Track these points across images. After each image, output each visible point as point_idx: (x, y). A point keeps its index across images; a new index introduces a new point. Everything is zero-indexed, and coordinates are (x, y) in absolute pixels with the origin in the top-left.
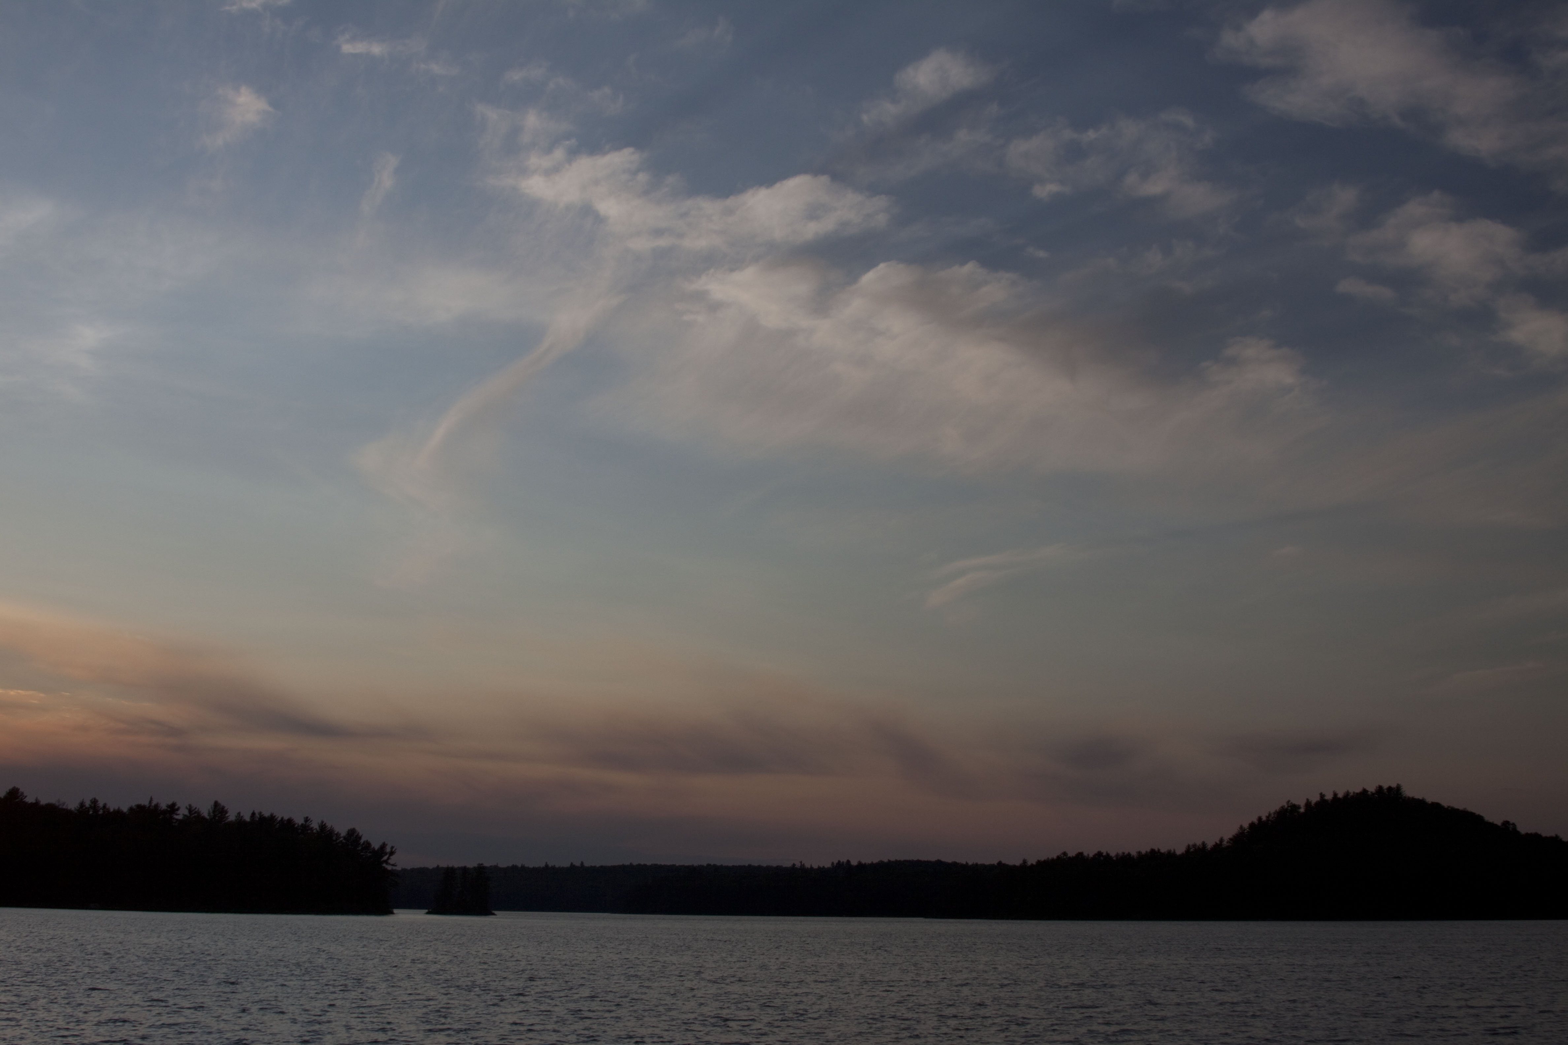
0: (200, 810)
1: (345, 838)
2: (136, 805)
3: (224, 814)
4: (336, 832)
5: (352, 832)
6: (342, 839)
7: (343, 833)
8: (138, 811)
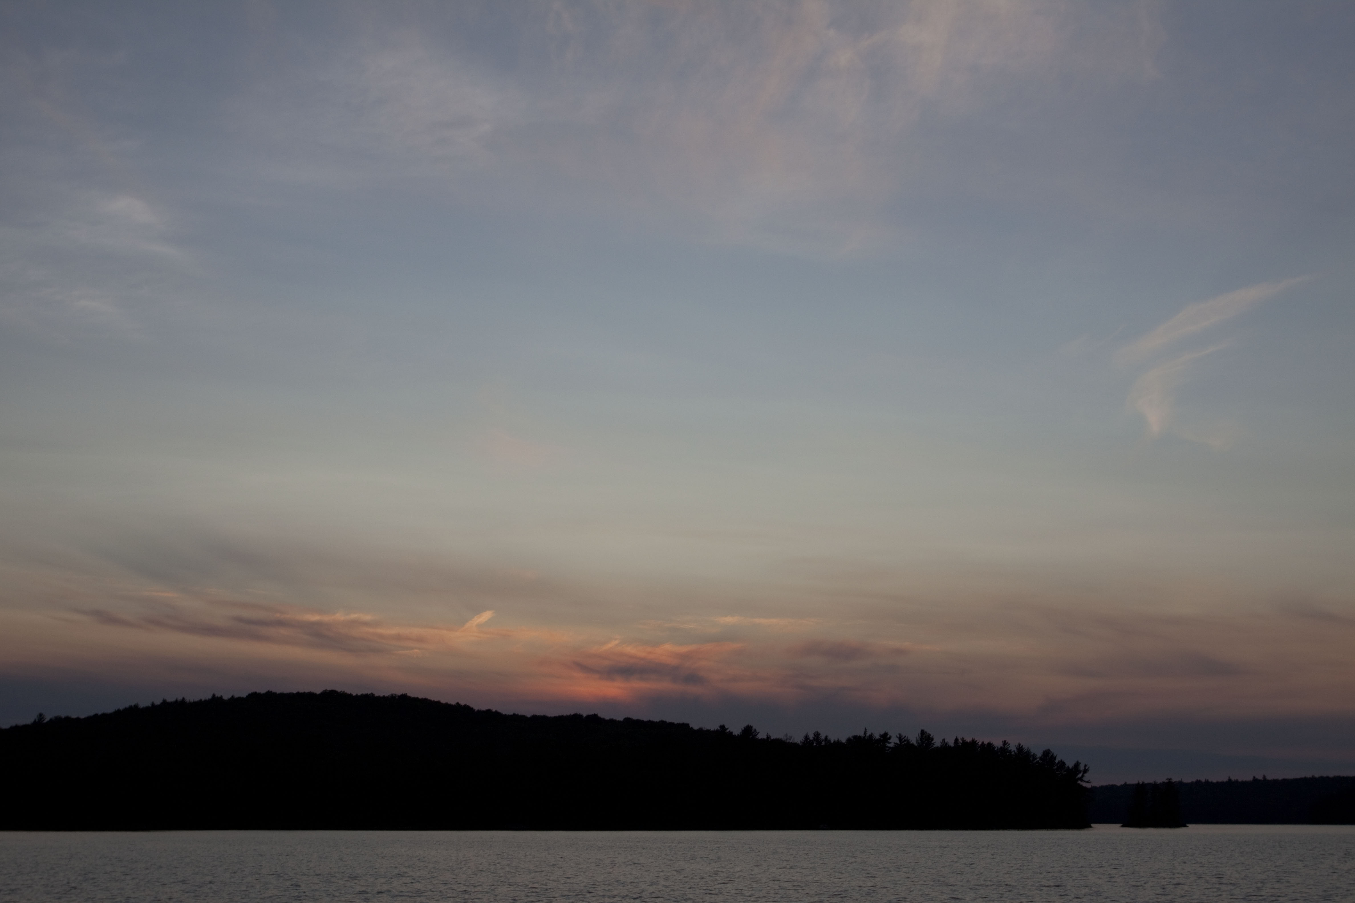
0: (909, 738)
1: (1041, 758)
2: (852, 736)
3: (930, 740)
4: (1032, 754)
5: (1047, 753)
6: (1038, 759)
7: (1039, 754)
8: (856, 741)
